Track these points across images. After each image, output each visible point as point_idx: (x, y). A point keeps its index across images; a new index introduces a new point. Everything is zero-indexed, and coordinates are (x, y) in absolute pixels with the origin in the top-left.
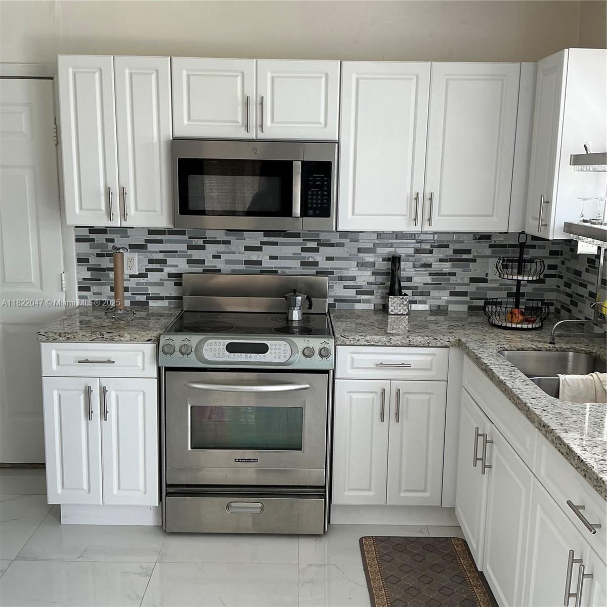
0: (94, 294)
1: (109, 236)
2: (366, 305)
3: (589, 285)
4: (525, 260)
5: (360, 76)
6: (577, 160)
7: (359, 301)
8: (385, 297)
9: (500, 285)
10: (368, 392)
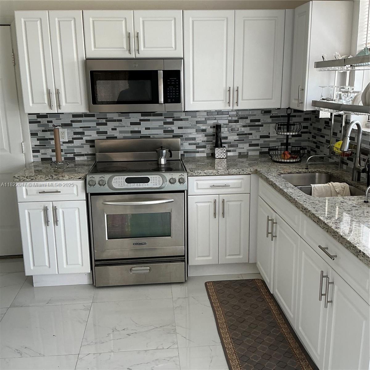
0: (42, 154)
1: (49, 119)
2: (202, 154)
3: (326, 136)
4: (290, 124)
5: (195, 19)
6: (318, 65)
7: (198, 152)
8: (213, 149)
9: (277, 139)
10: (207, 202)
